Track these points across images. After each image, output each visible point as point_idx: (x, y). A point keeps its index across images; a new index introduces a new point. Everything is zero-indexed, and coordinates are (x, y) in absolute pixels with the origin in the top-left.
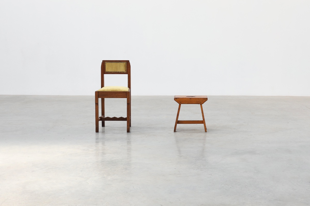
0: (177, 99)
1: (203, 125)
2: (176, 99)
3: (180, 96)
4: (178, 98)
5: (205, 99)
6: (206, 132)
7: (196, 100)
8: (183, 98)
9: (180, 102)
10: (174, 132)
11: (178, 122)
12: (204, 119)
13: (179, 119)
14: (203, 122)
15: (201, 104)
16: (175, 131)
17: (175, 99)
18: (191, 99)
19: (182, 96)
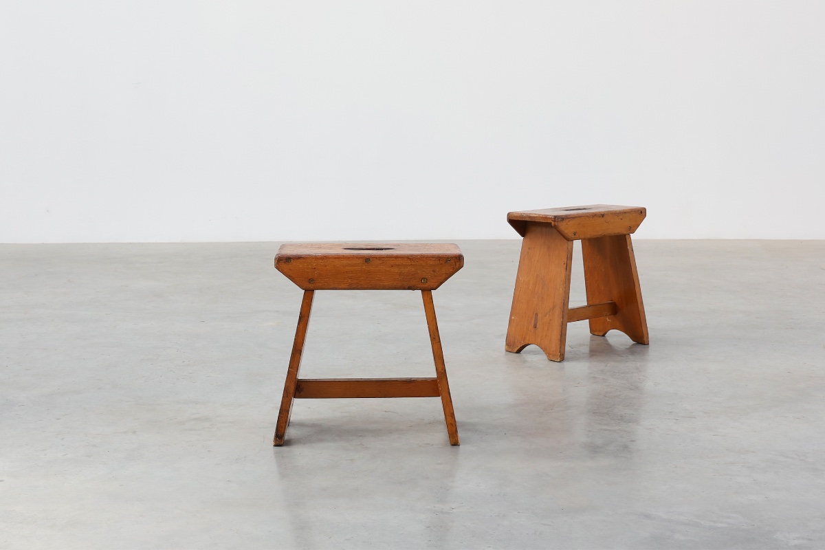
0: (294, 263)
1: (437, 401)
2: (287, 264)
3: (312, 245)
4: (299, 258)
5: (451, 264)
6: (455, 443)
7: (396, 270)
8: (325, 258)
9: (311, 281)
10: (273, 443)
11: (298, 388)
12: (442, 372)
13: (306, 372)
14: (436, 387)
15: (427, 292)
16: (280, 439)
17: (283, 265)
18: (367, 259)
19: (319, 245)
